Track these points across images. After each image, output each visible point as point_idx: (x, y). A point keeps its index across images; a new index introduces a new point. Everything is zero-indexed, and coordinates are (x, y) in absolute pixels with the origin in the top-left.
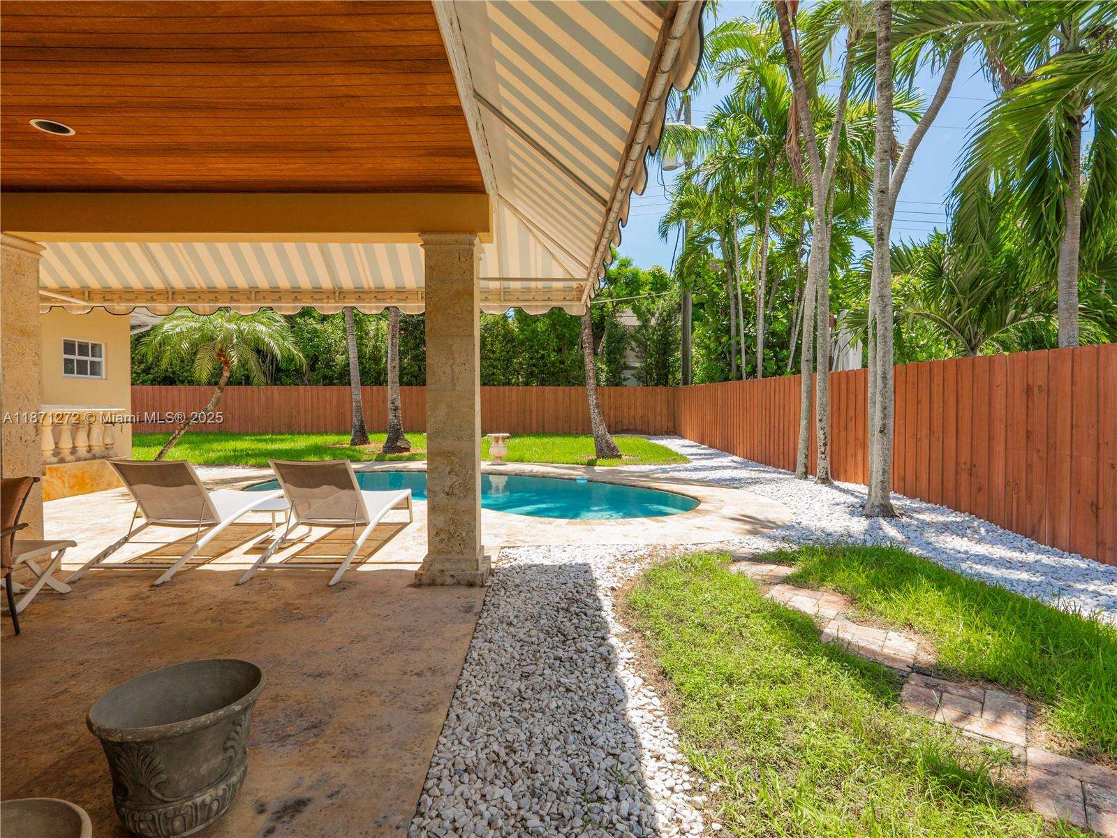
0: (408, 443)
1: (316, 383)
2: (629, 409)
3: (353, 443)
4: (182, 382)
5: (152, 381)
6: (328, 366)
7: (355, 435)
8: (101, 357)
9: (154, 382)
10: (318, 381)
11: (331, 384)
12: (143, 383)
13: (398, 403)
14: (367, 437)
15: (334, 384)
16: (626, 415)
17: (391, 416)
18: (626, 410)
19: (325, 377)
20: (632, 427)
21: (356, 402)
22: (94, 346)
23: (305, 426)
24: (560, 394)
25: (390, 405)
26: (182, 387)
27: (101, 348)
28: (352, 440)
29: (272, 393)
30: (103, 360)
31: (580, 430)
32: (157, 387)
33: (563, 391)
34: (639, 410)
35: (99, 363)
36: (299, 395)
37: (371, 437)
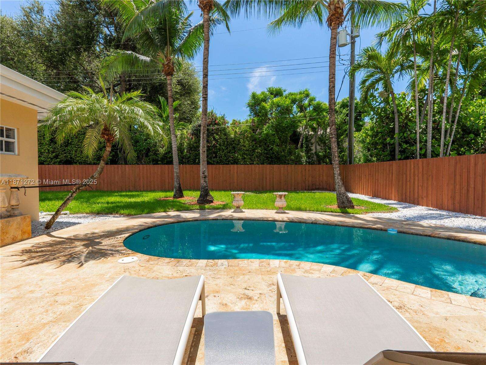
0: (212, 198)
1: (149, 163)
2: (319, 177)
3: (175, 197)
4: (76, 163)
5: (59, 162)
6: (156, 154)
7: (176, 192)
8: (14, 139)
9: (60, 163)
10: (150, 162)
11: (157, 164)
12: (54, 163)
13: (206, 174)
14: (182, 193)
15: (159, 164)
16: (318, 180)
17: (202, 181)
18: (317, 178)
19: (153, 160)
20: (321, 187)
21: (177, 173)
22: (8, 130)
23: (143, 186)
24: (282, 169)
25: (201, 175)
26: (75, 166)
27: (14, 132)
28: (175, 195)
29: (125, 169)
30: (16, 141)
31: (293, 188)
32: (62, 166)
33: (284, 168)
34: (325, 178)
35: (13, 143)
36: (140, 169)
37: (185, 193)
